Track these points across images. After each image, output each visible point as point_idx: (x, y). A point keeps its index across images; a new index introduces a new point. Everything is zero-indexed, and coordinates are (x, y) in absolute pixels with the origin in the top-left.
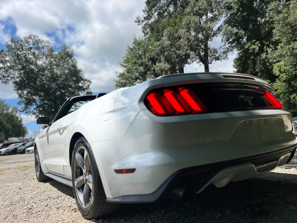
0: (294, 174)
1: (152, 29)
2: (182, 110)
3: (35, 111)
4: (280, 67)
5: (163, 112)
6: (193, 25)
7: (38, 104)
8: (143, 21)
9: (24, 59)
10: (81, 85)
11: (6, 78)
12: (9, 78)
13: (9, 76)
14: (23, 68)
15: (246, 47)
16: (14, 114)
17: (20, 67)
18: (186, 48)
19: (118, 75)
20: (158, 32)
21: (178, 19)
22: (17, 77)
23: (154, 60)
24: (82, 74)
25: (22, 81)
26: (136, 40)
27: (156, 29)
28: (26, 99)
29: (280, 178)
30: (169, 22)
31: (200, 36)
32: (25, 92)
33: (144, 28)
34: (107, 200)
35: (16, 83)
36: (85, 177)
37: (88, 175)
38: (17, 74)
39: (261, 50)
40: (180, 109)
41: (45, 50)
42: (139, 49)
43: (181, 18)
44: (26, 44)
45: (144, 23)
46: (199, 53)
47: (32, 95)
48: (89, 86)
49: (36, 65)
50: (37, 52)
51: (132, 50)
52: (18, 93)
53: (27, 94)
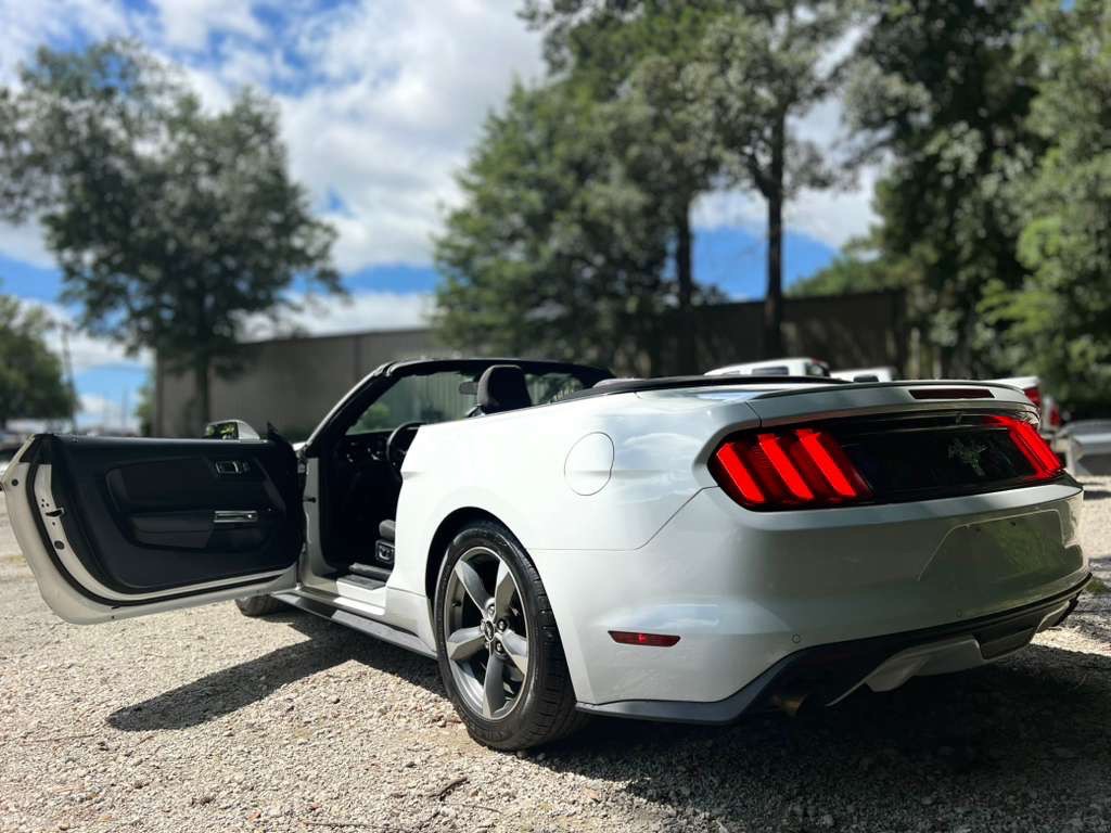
0: (1068, 649)
1: (584, 53)
2: (807, 495)
3: (124, 331)
4: (1044, 234)
5: (759, 498)
6: (742, 53)
7: (138, 304)
8: (548, 17)
9: (84, 131)
10: (297, 242)
11: (18, 201)
12: (28, 202)
13: (25, 194)
14: (83, 165)
15: (932, 148)
16: (32, 333)
17: (68, 159)
18: (709, 135)
19: (446, 213)
20: (607, 63)
21: (685, 23)
22: (59, 200)
23: (583, 170)
24: (306, 205)
25: (77, 216)
26: (518, 89)
27: (598, 55)
28: (92, 285)
29: (1029, 660)
30: (652, 31)
31: (764, 93)
32: (89, 257)
33: (553, 43)
34: (579, 705)
35: (51, 220)
36: (492, 635)
37: (503, 630)
38: (56, 185)
39: (984, 164)
40: (802, 490)
41: (167, 103)
42: (530, 126)
43: (696, 20)
44: (96, 75)
45: (553, 24)
46: (753, 158)
47: (115, 269)
48: (326, 247)
49: (130, 157)
50: (133, 108)
51: (502, 126)
52: (60, 259)
53: (96, 267)
